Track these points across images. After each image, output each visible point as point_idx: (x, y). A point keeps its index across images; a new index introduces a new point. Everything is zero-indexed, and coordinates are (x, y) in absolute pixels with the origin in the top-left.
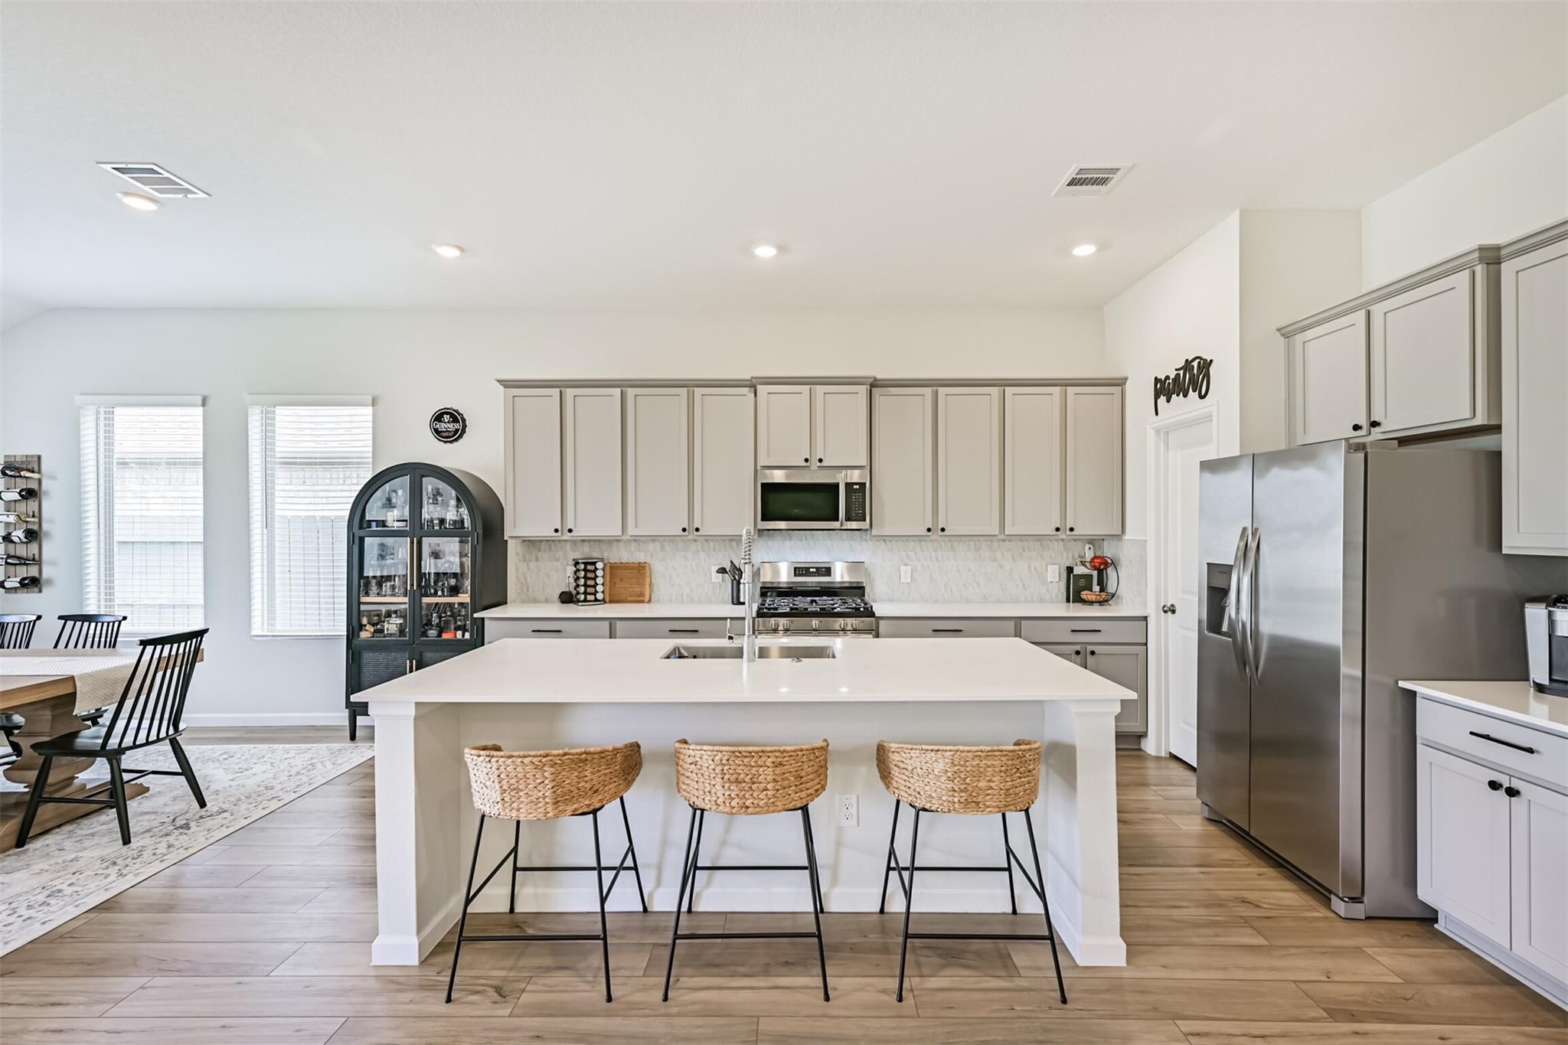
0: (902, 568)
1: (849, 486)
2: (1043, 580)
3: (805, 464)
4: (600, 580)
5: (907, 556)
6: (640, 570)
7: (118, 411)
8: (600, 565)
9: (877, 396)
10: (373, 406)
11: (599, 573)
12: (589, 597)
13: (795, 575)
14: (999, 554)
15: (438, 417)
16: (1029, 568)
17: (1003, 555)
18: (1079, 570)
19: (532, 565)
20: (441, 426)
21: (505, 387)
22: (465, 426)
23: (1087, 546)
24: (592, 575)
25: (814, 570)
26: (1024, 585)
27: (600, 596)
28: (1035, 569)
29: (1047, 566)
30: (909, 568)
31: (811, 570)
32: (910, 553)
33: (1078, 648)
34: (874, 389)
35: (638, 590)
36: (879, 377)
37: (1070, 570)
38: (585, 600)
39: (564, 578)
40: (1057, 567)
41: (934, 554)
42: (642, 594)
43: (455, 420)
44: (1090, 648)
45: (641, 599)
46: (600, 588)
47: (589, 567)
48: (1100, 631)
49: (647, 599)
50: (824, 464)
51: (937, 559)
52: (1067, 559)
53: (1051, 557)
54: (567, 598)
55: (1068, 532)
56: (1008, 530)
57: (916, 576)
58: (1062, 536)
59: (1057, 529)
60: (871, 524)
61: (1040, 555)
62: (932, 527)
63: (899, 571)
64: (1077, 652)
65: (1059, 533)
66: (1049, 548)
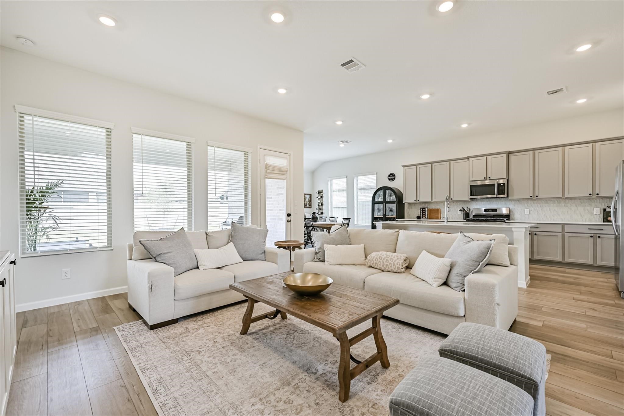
0: (526, 210)
1: (499, 185)
2: (592, 214)
3: (484, 179)
4: (426, 213)
5: (528, 206)
6: (438, 211)
7: (333, 180)
8: (426, 209)
10: (376, 174)
11: (426, 211)
12: (424, 217)
13: (485, 212)
14: (569, 205)
15: (389, 176)
16: (584, 209)
18: (608, 210)
19: (410, 209)
20: (390, 178)
21: (403, 167)
22: (395, 177)
24: (424, 212)
26: (581, 216)
27: (426, 217)
28: (587, 210)
29: (593, 208)
30: (528, 210)
31: (490, 210)
32: (529, 205)
33: (592, 235)
34: (510, 155)
35: (437, 216)
36: (511, 150)
37: (605, 210)
38: (423, 218)
39: (417, 212)
40: (599, 209)
41: (539, 205)
42: (438, 217)
43: (393, 176)
44: (598, 235)
46: (426, 215)
47: (424, 210)
48: (602, 229)
50: (491, 178)
51: (540, 206)
52: (605, 205)
53: (596, 205)
54: (418, 217)
55: (596, 195)
56: (567, 195)
57: (531, 212)
58: (593, 197)
59: (590, 194)
60: (508, 196)
61: (590, 205)
62: (532, 195)
63: (524, 211)
64: (591, 237)
65: (591, 196)
66: (595, 202)
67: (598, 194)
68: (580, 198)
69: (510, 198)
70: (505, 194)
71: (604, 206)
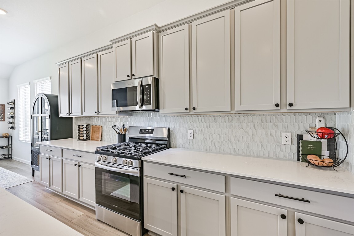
0: (189, 131)
1: (142, 87)
2: (279, 143)
3: (128, 78)
4: (85, 132)
5: (191, 124)
6: (99, 128)
8: (84, 126)
9: (162, 37)
10: (51, 79)
11: (85, 129)
12: (81, 138)
13: (140, 133)
14: (244, 125)
16: (267, 134)
17: (247, 125)
18: (307, 137)
23: (318, 119)
24: (82, 130)
25: (147, 131)
27: (85, 138)
28: (271, 135)
29: (281, 133)
30: (192, 131)
31: (146, 130)
33: (285, 212)
35: (98, 136)
36: (159, 25)
37: (300, 137)
38: (79, 139)
40: (289, 134)
41: (205, 125)
44: (298, 215)
45: (98, 139)
46: (85, 135)
48: (309, 202)
49: (100, 140)
52: (299, 128)
53: (285, 127)
55: (288, 108)
56: (237, 107)
57: (195, 135)
58: (282, 111)
59: (277, 105)
60: (157, 107)
61: (275, 125)
62: (188, 107)
63: (187, 133)
64: (283, 217)
65: (279, 108)
66: (282, 120)
67: (291, 105)
68: (260, 112)
69: (161, 111)
70: (150, 105)
71: (297, 129)
